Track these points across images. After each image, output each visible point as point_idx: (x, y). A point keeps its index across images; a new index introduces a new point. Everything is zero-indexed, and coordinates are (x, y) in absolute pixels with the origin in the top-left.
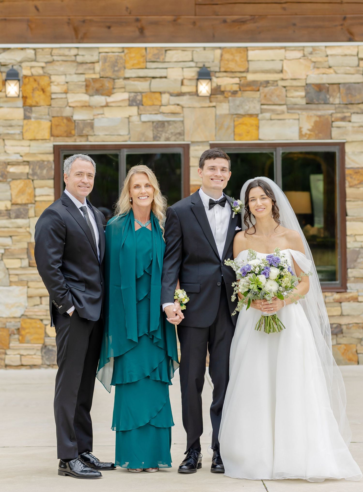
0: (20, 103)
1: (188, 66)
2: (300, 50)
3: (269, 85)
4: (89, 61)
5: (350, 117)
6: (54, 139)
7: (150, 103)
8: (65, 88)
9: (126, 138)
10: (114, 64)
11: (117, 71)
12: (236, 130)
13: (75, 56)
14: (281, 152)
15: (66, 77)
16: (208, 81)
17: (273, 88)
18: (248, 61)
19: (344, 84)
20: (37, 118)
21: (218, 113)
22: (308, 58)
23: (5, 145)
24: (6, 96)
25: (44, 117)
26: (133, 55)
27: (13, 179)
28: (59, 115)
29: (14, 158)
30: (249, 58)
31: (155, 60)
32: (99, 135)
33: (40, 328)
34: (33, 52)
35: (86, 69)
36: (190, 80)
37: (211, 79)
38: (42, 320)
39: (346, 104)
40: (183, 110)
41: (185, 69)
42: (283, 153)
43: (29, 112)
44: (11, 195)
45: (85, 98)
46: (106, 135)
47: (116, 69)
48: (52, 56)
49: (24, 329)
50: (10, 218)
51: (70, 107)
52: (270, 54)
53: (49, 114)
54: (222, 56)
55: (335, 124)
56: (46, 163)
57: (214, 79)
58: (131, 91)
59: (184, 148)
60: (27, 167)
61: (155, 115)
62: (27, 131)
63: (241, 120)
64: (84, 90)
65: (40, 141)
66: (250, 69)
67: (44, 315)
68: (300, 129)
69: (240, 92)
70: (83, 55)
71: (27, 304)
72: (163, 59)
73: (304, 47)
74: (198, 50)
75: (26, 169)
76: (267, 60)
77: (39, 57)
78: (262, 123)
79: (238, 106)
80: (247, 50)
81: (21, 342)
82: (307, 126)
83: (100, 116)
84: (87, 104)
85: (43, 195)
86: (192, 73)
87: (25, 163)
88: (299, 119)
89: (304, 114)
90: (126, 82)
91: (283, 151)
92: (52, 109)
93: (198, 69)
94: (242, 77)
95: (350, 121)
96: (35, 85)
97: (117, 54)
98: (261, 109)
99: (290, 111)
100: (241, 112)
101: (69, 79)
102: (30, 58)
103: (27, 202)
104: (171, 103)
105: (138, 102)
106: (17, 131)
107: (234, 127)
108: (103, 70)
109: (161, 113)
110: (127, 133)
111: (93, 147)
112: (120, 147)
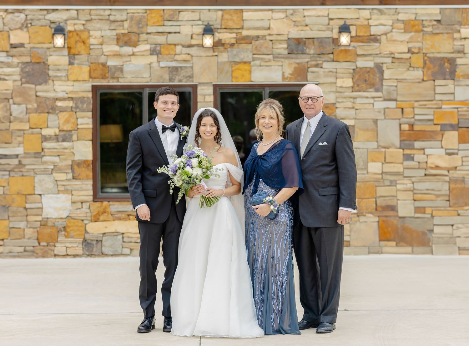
0: (66, 52)
1: (196, 24)
2: (283, 12)
3: (259, 39)
4: (119, 20)
5: (322, 64)
6: (92, 80)
7: (167, 52)
8: (100, 40)
9: (149, 80)
10: (139, 22)
11: (141, 28)
12: (233, 74)
13: (109, 15)
14: (268, 91)
15: (101, 32)
16: (210, 36)
17: (262, 41)
18: (243, 20)
19: (318, 38)
20: (79, 64)
21: (220, 60)
22: (289, 19)
23: (54, 85)
24: (54, 47)
25: (85, 63)
26: (154, 15)
27: (60, 111)
28: (96, 62)
29: (61, 95)
30: (244, 18)
31: (171, 19)
32: (127, 78)
33: (81, 226)
34: (76, 12)
35: (117, 26)
36: (198, 34)
37: (213, 35)
38: (83, 220)
39: (319, 54)
40: (192, 58)
41: (194, 27)
42: (270, 92)
43: (73, 59)
44: (59, 124)
45: (116, 48)
46: (133, 77)
47: (141, 26)
48: (90, 15)
49: (69, 227)
50: (58, 141)
51: (105, 55)
52: (260, 15)
53: (88, 61)
54: (222, 16)
55: (310, 70)
56: (86, 99)
57: (217, 34)
58: (152, 43)
59: (193, 87)
60: (71, 102)
61: (171, 62)
62: (71, 74)
63: (237, 66)
64: (115, 42)
65: (81, 82)
66: (245, 27)
67: (84, 217)
68: (283, 73)
69: (236, 45)
70: (115, 15)
71: (71, 208)
72: (177, 18)
73: (286, 9)
74: (204, 11)
75: (71, 104)
76: (257, 20)
77: (80, 16)
78: (253, 68)
79: (235, 55)
80: (243, 12)
81: (66, 237)
82: (288, 71)
83: (128, 63)
84: (118, 53)
85: (83, 124)
86: (200, 29)
87: (70, 99)
88: (282, 66)
89: (287, 61)
90: (148, 36)
91: (270, 91)
92: (90, 57)
93: (204, 27)
94: (239, 33)
95: (322, 68)
96: (77, 38)
97: (141, 14)
98: (253, 58)
99: (275, 59)
100: (237, 60)
101: (104, 33)
102: (73, 17)
103: (71, 129)
104: (183, 52)
105: (158, 52)
106: (64, 74)
107: (232, 71)
108: (130, 27)
109: (175, 60)
110: (149, 76)
111: (123, 87)
112: (143, 87)
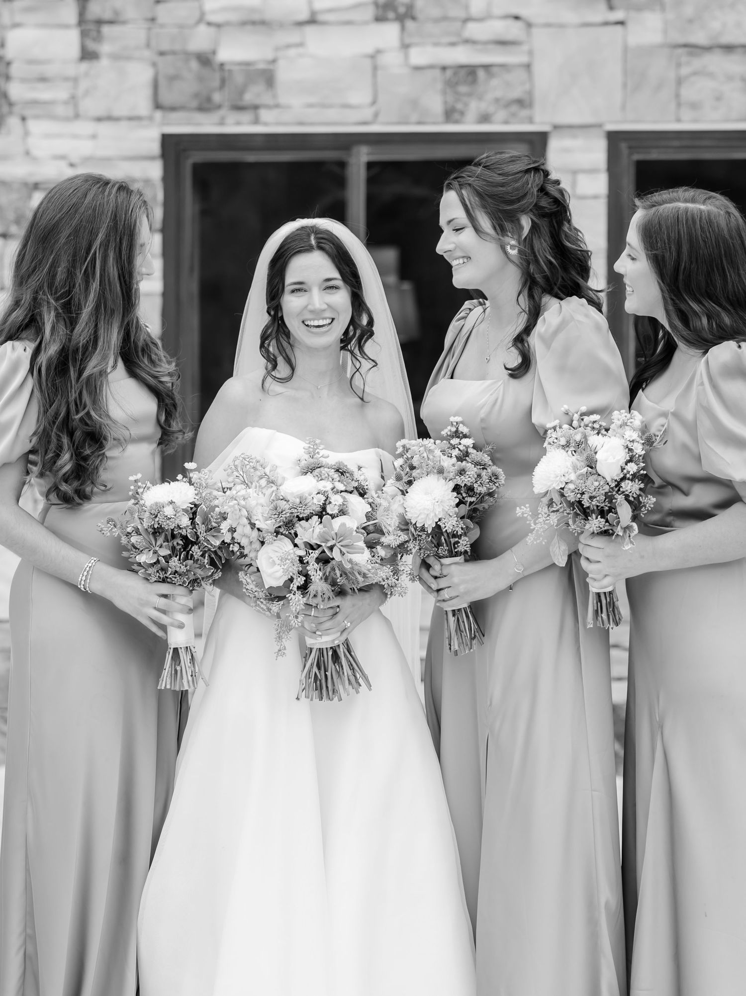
0: (69, 13)
6: (163, 117)
7: (436, 12)
9: (368, 114)
12: (683, 92)
20: (116, 57)
21: (633, 41)
23: (26, 134)
25: (137, 53)
28: (177, 47)
29: (51, 170)
32: (288, 107)
40: (529, 34)
43: (93, 39)
46: (311, 106)
51: (209, 24)
53: (148, 45)
59: (531, 143)
61: (450, 49)
62: (87, 93)
63: (698, 63)
65: (124, 124)
79: (690, 21)
83: (292, 52)
84: (256, 17)
92: (157, 30)
100: (699, 37)
104: (497, 11)
105: (402, 10)
106: (59, 93)
107: (679, 82)
109: (467, 41)
110: (368, 99)
111: (273, 141)
112: (348, 141)
